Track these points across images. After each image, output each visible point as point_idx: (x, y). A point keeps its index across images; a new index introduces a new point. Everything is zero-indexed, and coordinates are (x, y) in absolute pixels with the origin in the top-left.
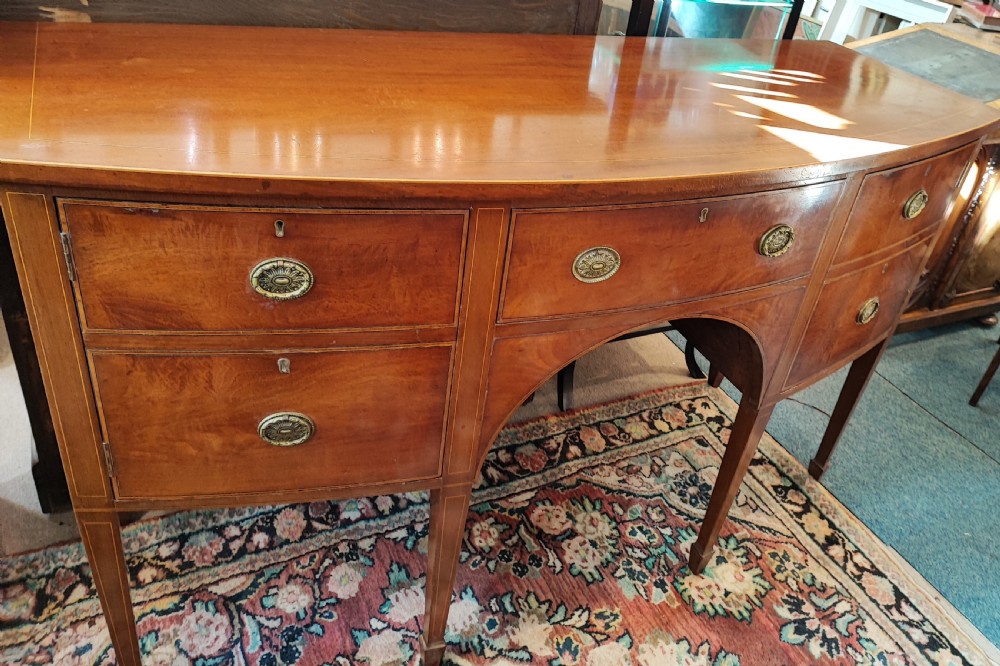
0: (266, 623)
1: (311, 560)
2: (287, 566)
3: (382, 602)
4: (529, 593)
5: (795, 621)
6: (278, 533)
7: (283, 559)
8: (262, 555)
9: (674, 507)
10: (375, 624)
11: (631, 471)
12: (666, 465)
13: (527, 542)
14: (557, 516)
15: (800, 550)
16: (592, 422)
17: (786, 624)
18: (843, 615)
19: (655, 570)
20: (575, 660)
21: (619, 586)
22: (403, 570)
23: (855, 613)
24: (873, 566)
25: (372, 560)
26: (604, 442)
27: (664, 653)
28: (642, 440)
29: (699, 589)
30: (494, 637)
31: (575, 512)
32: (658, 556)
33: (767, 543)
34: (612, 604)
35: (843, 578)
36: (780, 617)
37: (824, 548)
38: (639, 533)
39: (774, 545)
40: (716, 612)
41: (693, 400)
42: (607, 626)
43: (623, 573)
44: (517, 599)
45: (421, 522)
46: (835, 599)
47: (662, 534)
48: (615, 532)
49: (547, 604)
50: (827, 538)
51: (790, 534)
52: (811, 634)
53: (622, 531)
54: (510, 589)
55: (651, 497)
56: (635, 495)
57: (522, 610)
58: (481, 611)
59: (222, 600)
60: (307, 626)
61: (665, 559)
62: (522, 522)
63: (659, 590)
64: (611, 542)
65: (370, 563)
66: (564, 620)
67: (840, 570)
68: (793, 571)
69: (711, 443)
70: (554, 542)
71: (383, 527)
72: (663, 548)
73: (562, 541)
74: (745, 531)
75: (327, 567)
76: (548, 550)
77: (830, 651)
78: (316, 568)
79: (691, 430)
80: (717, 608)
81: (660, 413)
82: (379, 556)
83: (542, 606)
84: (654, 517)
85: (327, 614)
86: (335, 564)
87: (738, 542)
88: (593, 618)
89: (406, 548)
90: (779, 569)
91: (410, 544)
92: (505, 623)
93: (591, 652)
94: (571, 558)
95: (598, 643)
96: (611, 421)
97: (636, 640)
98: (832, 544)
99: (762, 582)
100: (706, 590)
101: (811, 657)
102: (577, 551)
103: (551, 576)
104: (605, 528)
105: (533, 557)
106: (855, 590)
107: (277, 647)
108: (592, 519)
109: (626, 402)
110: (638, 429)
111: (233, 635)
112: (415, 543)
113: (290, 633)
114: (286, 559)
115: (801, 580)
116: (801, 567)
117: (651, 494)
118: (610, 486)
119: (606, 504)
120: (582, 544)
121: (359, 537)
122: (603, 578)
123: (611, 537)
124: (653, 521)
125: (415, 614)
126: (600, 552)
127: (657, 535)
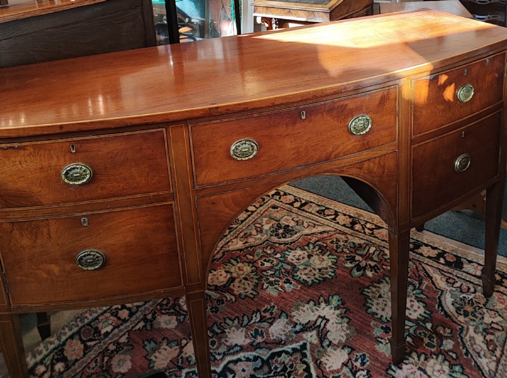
1: (96, 362)
2: (83, 372)
3: (148, 363)
4: (225, 319)
5: (355, 266)
6: (69, 358)
7: (78, 370)
9: (276, 243)
11: (246, 236)
12: (263, 226)
13: (211, 295)
14: (221, 275)
15: (342, 234)
17: (352, 270)
18: (374, 253)
19: (281, 276)
20: (263, 337)
21: (268, 293)
22: (152, 342)
23: (378, 250)
24: (376, 226)
25: (131, 345)
27: (304, 311)
28: (246, 219)
29: (306, 274)
30: (218, 348)
31: (229, 269)
32: (280, 269)
33: (327, 238)
34: (269, 302)
35: (366, 237)
36: (348, 268)
37: (352, 228)
38: (265, 263)
39: (330, 238)
40: (319, 280)
42: (271, 314)
43: (267, 285)
44: (220, 325)
45: (149, 313)
46: (367, 248)
47: (277, 258)
48: (253, 268)
49: (237, 319)
50: (351, 223)
51: (334, 229)
52: (365, 268)
53: (257, 266)
54: (214, 322)
55: (263, 244)
56: (254, 246)
57: (225, 329)
61: (284, 269)
63: (288, 284)
64: (254, 274)
65: (130, 348)
66: (249, 322)
67: (363, 235)
68: (344, 245)
69: (279, 206)
70: (225, 288)
71: (129, 326)
72: (280, 264)
73: (229, 285)
74: (314, 238)
75: (107, 362)
76: (224, 293)
77: (376, 272)
78: (101, 365)
79: (267, 204)
80: (319, 278)
82: (134, 342)
83: (235, 321)
84: (269, 252)
86: (111, 358)
87: (314, 244)
88: (262, 314)
89: (147, 330)
90: (337, 247)
91: (148, 327)
92: (220, 339)
93: (270, 330)
94: (238, 291)
95: (271, 324)
97: (289, 313)
98: (354, 225)
99: (333, 257)
100: (310, 273)
101: (369, 278)
102: (239, 287)
103: (232, 305)
104: (247, 269)
105: (218, 301)
106: (374, 240)
108: (239, 267)
112: (152, 325)
114: (80, 370)
115: (349, 247)
116: (346, 242)
117: (262, 242)
118: (240, 248)
119: (242, 257)
120: (240, 282)
121: (118, 338)
122: (258, 293)
123: (252, 272)
124: (269, 254)
125: (170, 359)
126: (250, 281)
127: (274, 260)
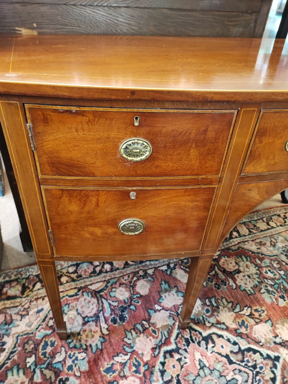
0: (112, 303)
1: (129, 277)
2: (119, 279)
3: (159, 297)
4: (222, 298)
6: (114, 265)
7: (117, 276)
8: (109, 274)
9: (283, 261)
10: (157, 307)
11: (261, 244)
12: (277, 242)
13: (219, 274)
14: (231, 263)
16: (241, 222)
19: (279, 290)
20: (247, 330)
21: (263, 297)
25: (153, 279)
26: (247, 231)
28: (265, 230)
30: (209, 317)
31: (239, 262)
32: (279, 284)
34: (261, 305)
38: (269, 272)
41: (286, 213)
42: (260, 315)
44: (217, 300)
45: (173, 263)
47: (280, 274)
48: (258, 272)
49: (231, 303)
53: (261, 271)
54: (214, 295)
56: (265, 255)
57: (220, 305)
58: (202, 305)
59: (94, 292)
60: (129, 306)
61: (283, 285)
62: (216, 265)
63: (282, 300)
64: (257, 276)
65: (152, 280)
66: (240, 312)
70: (231, 275)
71: (157, 264)
72: (281, 280)
73: (235, 274)
75: (135, 281)
76: (229, 278)
78: (131, 281)
81: (271, 218)
82: (156, 277)
83: (229, 304)
84: (275, 265)
85: (136, 301)
86: (138, 280)
88: (253, 311)
89: (167, 274)
91: (169, 272)
92: (214, 311)
93: (254, 327)
94: (240, 283)
95: (257, 323)
96: (250, 222)
97: (274, 323)
102: (242, 280)
103: (231, 290)
104: (253, 270)
105: (222, 281)
107: (117, 314)
108: (247, 265)
109: (256, 214)
110: (262, 226)
111: (99, 308)
112: (171, 272)
113: (122, 309)
114: (118, 276)
117: (272, 255)
118: (253, 251)
119: (252, 259)
120: (244, 276)
121: (147, 268)
122: (255, 293)
123: (256, 274)
124: (275, 268)
125: (174, 304)
126: (252, 280)
127: (277, 274)
